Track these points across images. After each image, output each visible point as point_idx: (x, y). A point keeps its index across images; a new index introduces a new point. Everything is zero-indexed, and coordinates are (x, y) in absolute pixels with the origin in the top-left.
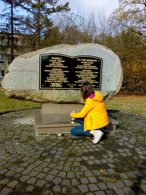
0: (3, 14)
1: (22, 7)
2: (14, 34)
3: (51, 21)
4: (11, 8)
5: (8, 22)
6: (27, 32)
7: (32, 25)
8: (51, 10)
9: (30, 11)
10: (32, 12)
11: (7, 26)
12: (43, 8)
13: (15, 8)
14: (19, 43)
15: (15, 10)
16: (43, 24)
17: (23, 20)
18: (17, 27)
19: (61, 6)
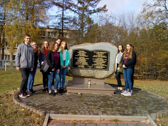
0: (56, 15)
1: (71, 9)
2: (64, 30)
3: (92, 19)
4: (62, 11)
5: (59, 21)
6: (74, 28)
7: (78, 23)
8: (93, 11)
9: (76, 12)
10: (78, 14)
11: (59, 24)
12: (87, 10)
13: (65, 11)
14: (67, 37)
15: (65, 12)
16: (86, 22)
17: (71, 19)
18: (66, 25)
19: (100, 8)
